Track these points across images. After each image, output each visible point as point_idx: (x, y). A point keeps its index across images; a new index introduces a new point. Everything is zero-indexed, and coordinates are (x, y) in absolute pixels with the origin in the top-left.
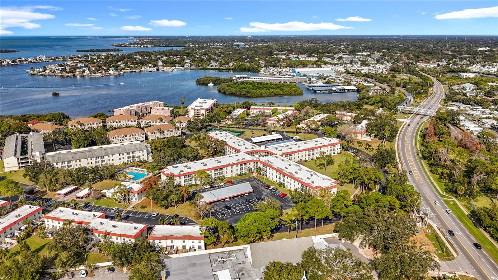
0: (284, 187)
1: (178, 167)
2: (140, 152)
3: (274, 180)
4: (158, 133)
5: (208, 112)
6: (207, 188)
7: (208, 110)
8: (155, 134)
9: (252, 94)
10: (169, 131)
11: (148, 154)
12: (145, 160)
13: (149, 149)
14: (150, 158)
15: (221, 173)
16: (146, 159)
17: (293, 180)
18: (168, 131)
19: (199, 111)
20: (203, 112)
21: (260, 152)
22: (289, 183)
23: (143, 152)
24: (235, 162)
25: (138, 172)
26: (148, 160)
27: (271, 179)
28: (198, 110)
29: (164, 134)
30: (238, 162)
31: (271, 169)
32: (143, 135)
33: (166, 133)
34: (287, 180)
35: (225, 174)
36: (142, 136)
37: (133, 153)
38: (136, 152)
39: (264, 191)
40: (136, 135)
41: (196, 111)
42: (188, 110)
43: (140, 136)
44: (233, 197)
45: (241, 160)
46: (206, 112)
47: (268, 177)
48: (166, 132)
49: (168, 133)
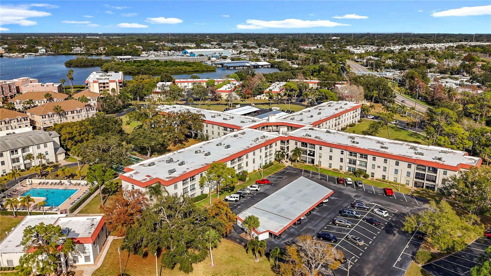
0: (366, 176)
1: (153, 164)
2: (39, 148)
3: (333, 168)
4: (55, 115)
5: (120, 86)
6: (234, 199)
7: (120, 83)
8: (51, 118)
9: (155, 72)
10: (75, 112)
11: (56, 150)
12: (52, 163)
13: (57, 140)
14: (61, 157)
15: (240, 167)
16: (54, 161)
17: (392, 162)
18: (72, 112)
19: (106, 85)
20: (112, 86)
21: (267, 126)
22: (379, 167)
23: (46, 146)
24: (255, 144)
25: (48, 187)
26: (57, 162)
27: (325, 165)
28: (104, 84)
29: (66, 118)
30: (258, 143)
31: (326, 149)
32: (26, 122)
33: (70, 115)
34: (374, 162)
35: (245, 169)
36: (24, 122)
37: (24, 150)
38: (31, 148)
39: (343, 189)
40: (12, 121)
41: (102, 85)
42: (87, 84)
43: (20, 123)
44: (310, 212)
45: (263, 141)
46: (118, 87)
47: (316, 163)
48: (70, 113)
49: (73, 115)
